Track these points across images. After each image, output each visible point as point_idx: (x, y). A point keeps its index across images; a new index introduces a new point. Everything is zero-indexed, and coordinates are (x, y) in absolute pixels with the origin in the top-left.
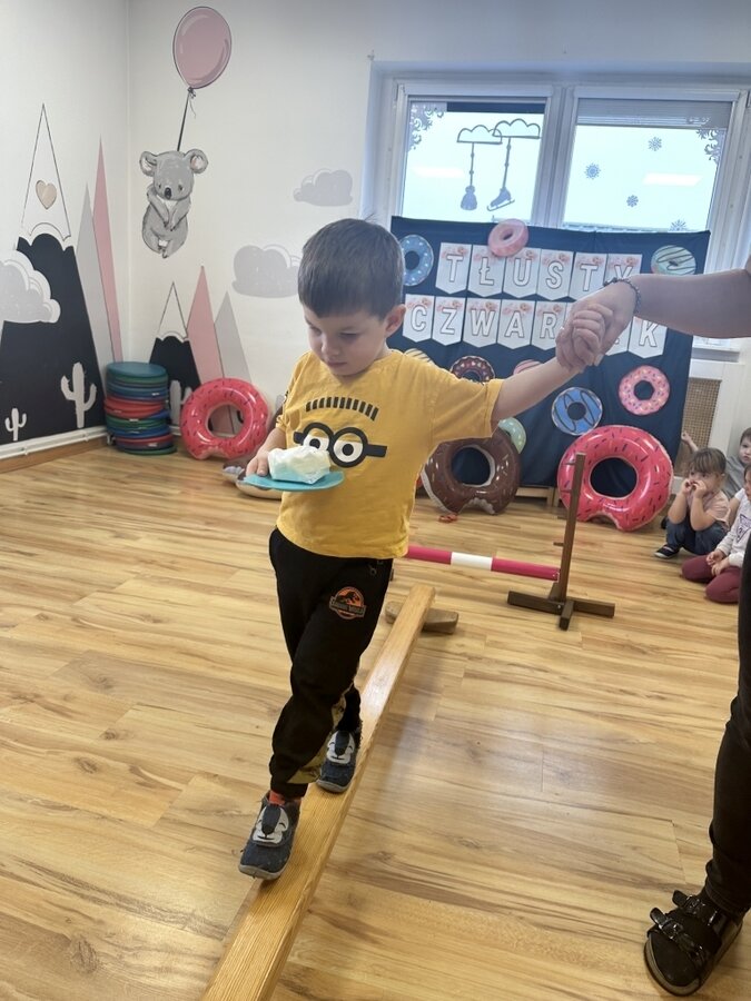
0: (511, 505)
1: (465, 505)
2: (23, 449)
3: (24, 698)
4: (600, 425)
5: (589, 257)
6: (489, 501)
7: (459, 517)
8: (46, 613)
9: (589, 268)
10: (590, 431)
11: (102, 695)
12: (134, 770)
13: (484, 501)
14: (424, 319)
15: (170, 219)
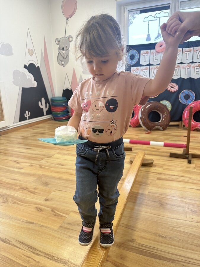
0: (168, 128)
1: (153, 129)
2: (30, 122)
3: (23, 189)
4: (195, 101)
5: (187, 49)
6: (161, 127)
7: (152, 132)
8: (32, 164)
9: (188, 53)
10: (192, 103)
11: (45, 187)
12: (53, 211)
13: (159, 127)
15: (64, 56)
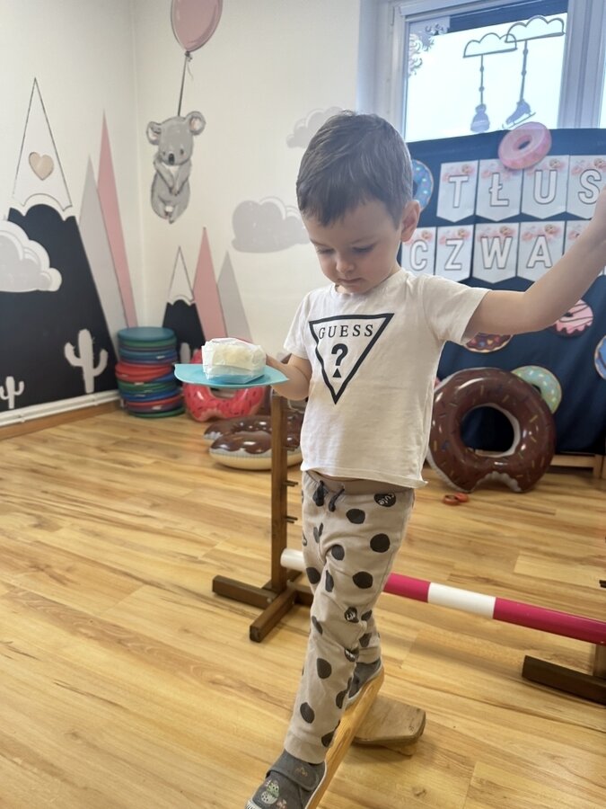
1: (478, 482)
2: (20, 417)
6: (512, 475)
7: (470, 496)
13: (505, 476)
14: (424, 255)
15: (174, 184)
